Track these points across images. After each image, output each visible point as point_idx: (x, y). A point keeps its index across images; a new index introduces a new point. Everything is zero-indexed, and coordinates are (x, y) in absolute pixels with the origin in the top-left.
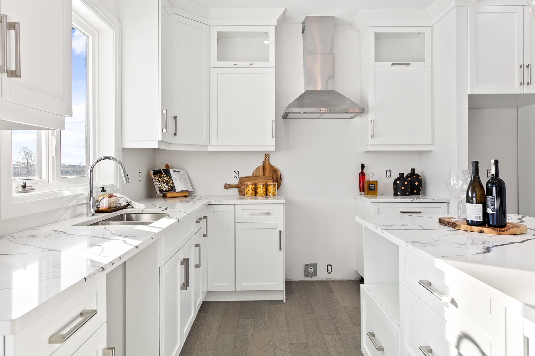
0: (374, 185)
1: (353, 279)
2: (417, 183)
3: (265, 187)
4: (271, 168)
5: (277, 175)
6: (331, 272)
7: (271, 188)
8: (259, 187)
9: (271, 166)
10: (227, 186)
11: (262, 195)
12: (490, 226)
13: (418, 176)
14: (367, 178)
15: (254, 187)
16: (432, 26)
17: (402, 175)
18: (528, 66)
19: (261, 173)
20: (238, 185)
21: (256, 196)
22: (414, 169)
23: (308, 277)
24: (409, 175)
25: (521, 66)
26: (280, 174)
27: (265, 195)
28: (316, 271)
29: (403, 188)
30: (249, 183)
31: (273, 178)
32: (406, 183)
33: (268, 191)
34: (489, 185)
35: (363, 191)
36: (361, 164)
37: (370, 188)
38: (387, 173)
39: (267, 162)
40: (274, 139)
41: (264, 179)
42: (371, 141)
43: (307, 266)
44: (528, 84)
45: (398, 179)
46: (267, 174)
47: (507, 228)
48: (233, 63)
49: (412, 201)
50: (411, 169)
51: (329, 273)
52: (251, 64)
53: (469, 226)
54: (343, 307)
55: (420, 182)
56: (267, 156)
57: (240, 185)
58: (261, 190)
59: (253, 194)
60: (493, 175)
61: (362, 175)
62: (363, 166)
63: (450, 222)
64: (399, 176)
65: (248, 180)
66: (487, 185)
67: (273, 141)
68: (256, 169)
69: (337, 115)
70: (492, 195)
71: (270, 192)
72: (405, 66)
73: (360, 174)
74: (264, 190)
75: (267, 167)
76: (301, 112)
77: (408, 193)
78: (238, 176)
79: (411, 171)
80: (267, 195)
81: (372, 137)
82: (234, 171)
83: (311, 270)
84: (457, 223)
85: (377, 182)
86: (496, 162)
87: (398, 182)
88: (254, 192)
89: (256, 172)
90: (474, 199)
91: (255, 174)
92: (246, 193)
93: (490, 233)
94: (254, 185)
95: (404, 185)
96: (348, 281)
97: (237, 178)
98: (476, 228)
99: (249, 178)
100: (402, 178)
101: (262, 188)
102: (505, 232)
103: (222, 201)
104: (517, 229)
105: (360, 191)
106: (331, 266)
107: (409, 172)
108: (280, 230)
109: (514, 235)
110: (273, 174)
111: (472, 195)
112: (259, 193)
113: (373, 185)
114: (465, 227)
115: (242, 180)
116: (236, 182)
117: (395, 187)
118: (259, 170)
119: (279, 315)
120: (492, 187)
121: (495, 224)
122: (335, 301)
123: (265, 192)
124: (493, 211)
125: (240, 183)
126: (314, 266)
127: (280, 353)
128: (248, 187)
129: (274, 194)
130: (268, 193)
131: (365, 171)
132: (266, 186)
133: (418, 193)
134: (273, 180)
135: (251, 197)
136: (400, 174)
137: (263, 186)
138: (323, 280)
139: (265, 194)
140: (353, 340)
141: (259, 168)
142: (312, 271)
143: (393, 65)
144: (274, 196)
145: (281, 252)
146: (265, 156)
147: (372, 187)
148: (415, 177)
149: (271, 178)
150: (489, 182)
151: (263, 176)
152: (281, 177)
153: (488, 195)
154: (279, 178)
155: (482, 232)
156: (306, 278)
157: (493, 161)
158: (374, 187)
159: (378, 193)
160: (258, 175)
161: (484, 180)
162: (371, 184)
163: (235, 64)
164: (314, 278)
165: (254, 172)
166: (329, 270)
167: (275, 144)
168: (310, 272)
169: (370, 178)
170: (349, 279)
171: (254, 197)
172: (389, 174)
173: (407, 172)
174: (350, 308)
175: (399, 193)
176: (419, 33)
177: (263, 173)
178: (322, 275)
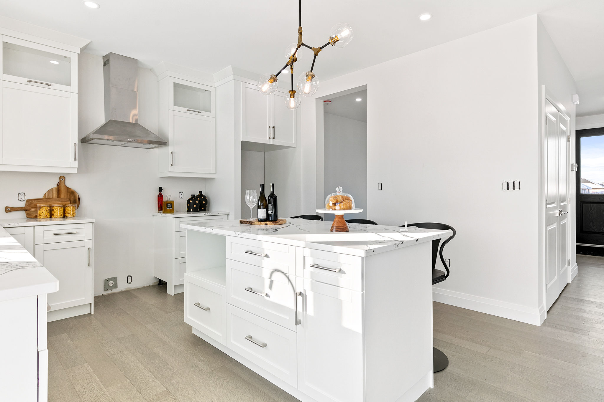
0: (172, 204)
1: (152, 285)
2: (204, 202)
3: (63, 209)
4: (67, 190)
5: (75, 197)
6: (131, 282)
7: (70, 209)
8: (56, 209)
9: (68, 189)
10: (9, 210)
11: (60, 216)
12: (270, 221)
13: (204, 197)
14: (165, 199)
15: (48, 209)
16: (216, 88)
17: (193, 196)
18: (273, 127)
19: (55, 195)
20: (24, 207)
21: (51, 218)
22: (201, 192)
23: (108, 291)
24: (198, 196)
25: (270, 127)
26: (78, 196)
27: (63, 217)
28: (117, 283)
29: (195, 206)
30: (42, 205)
31: (70, 200)
32: (197, 202)
33: (66, 212)
34: (270, 198)
35: (162, 210)
36: (160, 187)
37: (168, 207)
38: (180, 195)
39: (62, 184)
40: (77, 162)
41: (59, 201)
42: (171, 169)
43: (106, 281)
44: (273, 138)
45: (191, 199)
46: (63, 195)
47: (278, 221)
48: (26, 80)
49: (205, 214)
50: (199, 191)
51: (130, 283)
52: (50, 85)
53: (260, 222)
54: (152, 304)
55: (206, 201)
56: (62, 178)
57: (28, 208)
58: (58, 211)
59: (48, 216)
60: (271, 192)
61: (160, 197)
62: (161, 189)
63: (247, 222)
64: (191, 197)
65: (38, 202)
66: (268, 198)
67: (76, 164)
68: (49, 191)
69: (142, 145)
70: (271, 203)
71: (69, 214)
72: (197, 113)
73: (158, 195)
74: (62, 211)
75: (63, 189)
76: (108, 139)
77: (198, 210)
78: (24, 198)
79: (199, 193)
80: (64, 216)
81: (171, 165)
82: (19, 192)
83: (111, 283)
84: (252, 221)
85: (173, 202)
86: (273, 185)
87: (191, 201)
88: (49, 214)
89: (48, 195)
90: (262, 207)
91: (47, 196)
92: (38, 215)
93: (271, 224)
94: (49, 207)
95: (196, 204)
96: (147, 287)
97: (22, 201)
98: (263, 223)
99: (40, 200)
100: (194, 198)
101: (59, 210)
102: (278, 224)
103: (18, 224)
104: (283, 221)
105: (159, 210)
106: (131, 276)
107: (198, 194)
108: (89, 247)
109: (281, 224)
110: (70, 196)
111: (261, 204)
112: (56, 214)
113: (170, 204)
114: (257, 223)
115: (30, 202)
116: (22, 204)
117: (188, 205)
118: (53, 192)
119: (93, 324)
120: (271, 199)
121: (272, 219)
122: (143, 302)
123: (63, 214)
124: (271, 212)
125: (28, 206)
126: (115, 279)
127: (112, 347)
128: (41, 209)
129: (74, 215)
130: (66, 215)
131: (162, 193)
132: (64, 207)
133: (204, 210)
134: (70, 202)
135: (46, 219)
136: (192, 195)
137: (60, 207)
138: (123, 290)
139: (63, 215)
140: (171, 322)
141: (53, 190)
142: (113, 284)
143: (188, 110)
144: (74, 217)
145: (90, 268)
146: (60, 178)
147: (170, 206)
148: (202, 197)
149: (68, 200)
150: (269, 196)
151: (58, 197)
152: (79, 199)
153: (269, 203)
154: (77, 200)
155: (266, 224)
156: (106, 291)
157: (271, 184)
158: (172, 206)
159: (174, 211)
160: (51, 197)
161: (267, 195)
162: (169, 204)
163: (28, 81)
164: (115, 291)
165: (46, 193)
166: (129, 280)
167: (77, 167)
168: (110, 285)
169: (167, 199)
170: (148, 285)
171: (49, 219)
172: (181, 196)
173: (197, 194)
174: (158, 304)
175: (192, 210)
176: (206, 90)
177: (58, 194)
178: (122, 286)
